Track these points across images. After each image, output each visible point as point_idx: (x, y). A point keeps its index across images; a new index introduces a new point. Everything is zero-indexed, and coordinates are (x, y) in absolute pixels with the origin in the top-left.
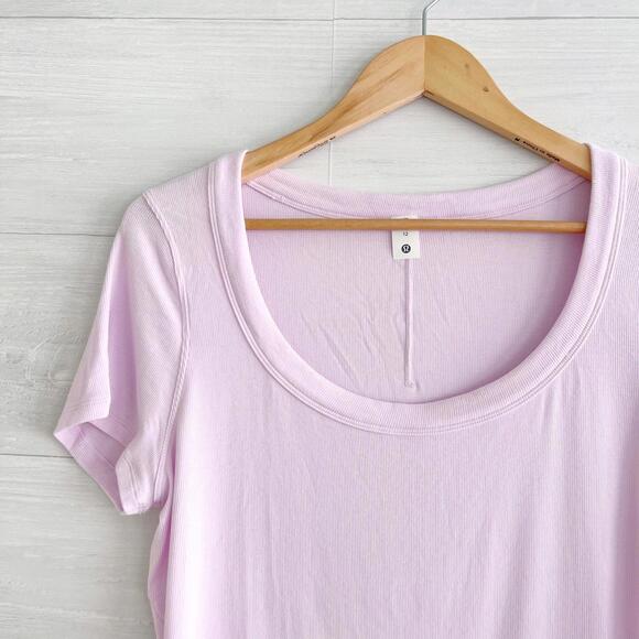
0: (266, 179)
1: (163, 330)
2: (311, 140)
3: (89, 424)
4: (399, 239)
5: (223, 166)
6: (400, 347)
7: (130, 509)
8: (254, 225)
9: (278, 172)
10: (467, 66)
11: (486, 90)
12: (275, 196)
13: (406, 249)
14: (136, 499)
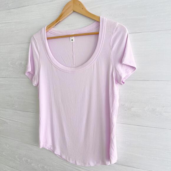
0: (51, 30)
1: (37, 57)
2: (56, 23)
3: (29, 72)
4: (71, 38)
5: (43, 29)
6: (72, 58)
7: (34, 85)
8: (48, 39)
9: (53, 29)
10: (80, 5)
11: (83, 9)
12: (52, 33)
13: (72, 40)
14: (35, 84)
